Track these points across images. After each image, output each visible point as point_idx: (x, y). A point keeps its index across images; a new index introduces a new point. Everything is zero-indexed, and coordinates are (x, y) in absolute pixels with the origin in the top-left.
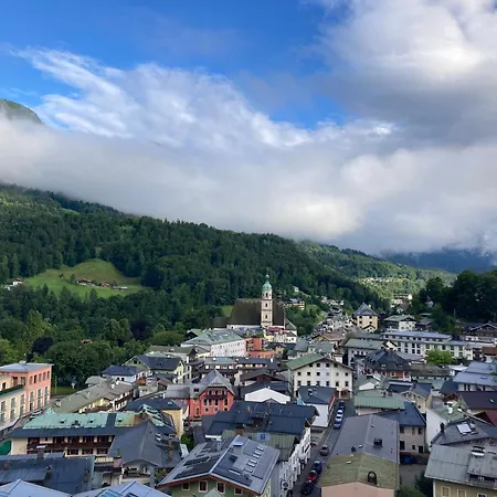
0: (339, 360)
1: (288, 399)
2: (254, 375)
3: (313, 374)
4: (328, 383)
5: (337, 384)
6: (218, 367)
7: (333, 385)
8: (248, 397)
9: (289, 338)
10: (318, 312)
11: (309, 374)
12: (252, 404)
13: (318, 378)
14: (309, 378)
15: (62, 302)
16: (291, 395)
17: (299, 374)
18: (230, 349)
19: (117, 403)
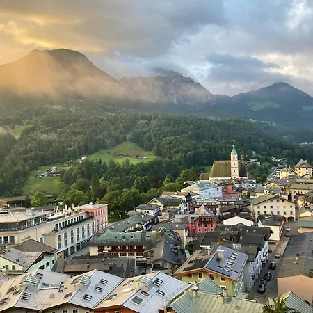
0: (286, 197)
1: (252, 223)
2: (229, 208)
3: (268, 207)
4: (278, 213)
5: (285, 213)
6: (205, 204)
7: (282, 214)
8: (226, 222)
9: (251, 185)
10: (270, 167)
11: (265, 207)
12: (228, 226)
13: (272, 210)
14: (265, 210)
15: (110, 167)
16: (254, 221)
17: (259, 207)
18: (212, 192)
19: (146, 226)
